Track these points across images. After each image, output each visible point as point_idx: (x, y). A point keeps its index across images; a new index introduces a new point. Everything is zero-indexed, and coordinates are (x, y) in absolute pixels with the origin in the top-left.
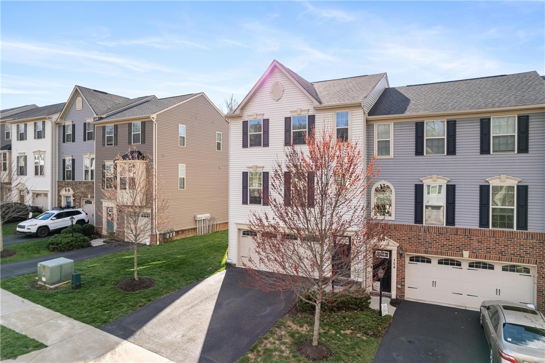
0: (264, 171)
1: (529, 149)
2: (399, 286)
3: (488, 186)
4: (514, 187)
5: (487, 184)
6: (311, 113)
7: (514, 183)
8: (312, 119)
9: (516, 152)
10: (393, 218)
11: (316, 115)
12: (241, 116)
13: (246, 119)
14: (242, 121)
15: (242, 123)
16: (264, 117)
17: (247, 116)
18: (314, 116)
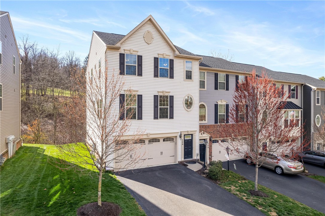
0: (139, 94)
2: (210, 157)
6: (171, 58)
8: (172, 61)
10: (206, 122)
11: (174, 60)
12: (119, 49)
13: (123, 52)
14: (119, 53)
15: (119, 55)
16: (138, 53)
17: (123, 50)
18: (173, 60)
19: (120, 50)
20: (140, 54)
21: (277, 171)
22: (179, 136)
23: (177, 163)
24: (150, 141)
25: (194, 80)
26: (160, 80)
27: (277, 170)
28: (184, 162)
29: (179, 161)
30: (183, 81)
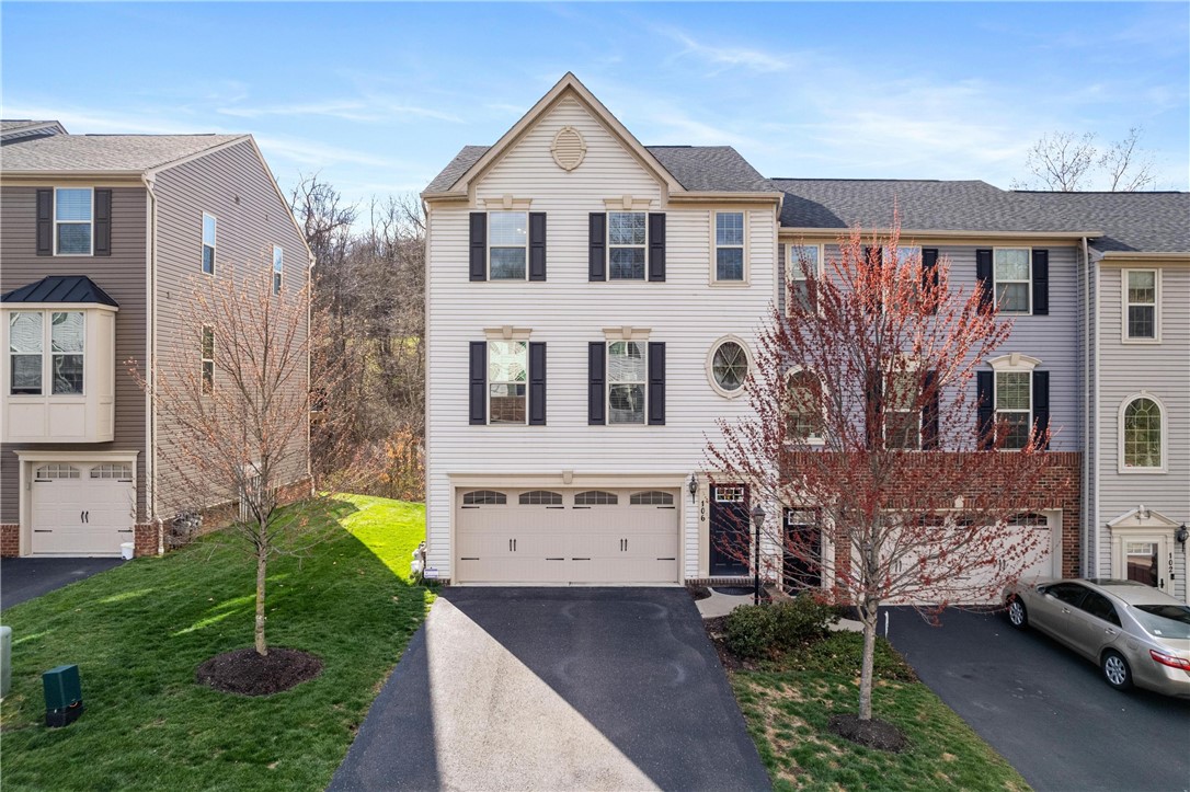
0: (533, 340)
1: (1050, 309)
2: (841, 579)
3: (992, 373)
4: (1028, 374)
5: (989, 369)
6: (657, 208)
7: (1026, 367)
8: (658, 221)
9: (1031, 313)
10: (823, 441)
11: (667, 214)
12: (467, 201)
13: (480, 209)
14: (468, 212)
15: (468, 217)
16: (532, 207)
17: (482, 202)
18: (663, 216)
19: (470, 205)
20: (536, 208)
21: (1111, 672)
22: (688, 488)
23: (682, 585)
24: (579, 500)
25: (753, 282)
26: (612, 288)
27: (1110, 665)
28: (710, 585)
29: (687, 578)
30: (704, 287)
